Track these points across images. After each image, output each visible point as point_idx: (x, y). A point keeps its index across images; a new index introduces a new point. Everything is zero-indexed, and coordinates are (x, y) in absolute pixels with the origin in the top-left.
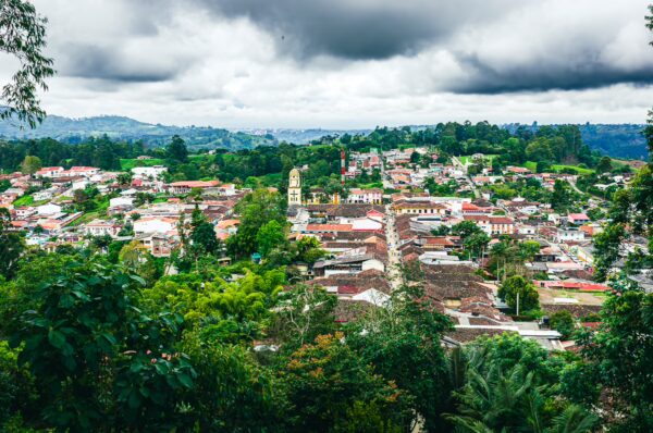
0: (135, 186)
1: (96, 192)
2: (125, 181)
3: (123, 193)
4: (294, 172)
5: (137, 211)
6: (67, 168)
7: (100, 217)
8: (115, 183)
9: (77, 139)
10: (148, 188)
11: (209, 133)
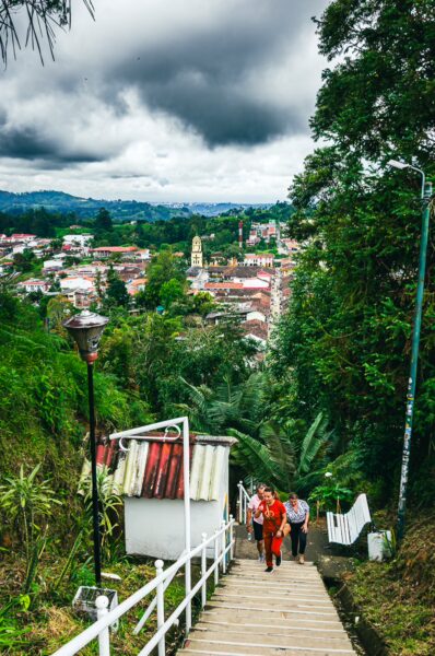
0: (65, 251)
1: (33, 255)
2: (57, 247)
3: (55, 256)
4: (196, 239)
5: (66, 271)
6: (9, 236)
7: (35, 277)
8: (48, 248)
9: (20, 210)
10: (76, 252)
11: (133, 206)
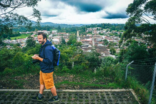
0: (52, 33)
1: (47, 34)
2: (51, 33)
4: (78, 31)
5: (53, 37)
6: (42, 31)
8: (49, 33)
9: (43, 26)
10: (55, 34)
11: (64, 25)
